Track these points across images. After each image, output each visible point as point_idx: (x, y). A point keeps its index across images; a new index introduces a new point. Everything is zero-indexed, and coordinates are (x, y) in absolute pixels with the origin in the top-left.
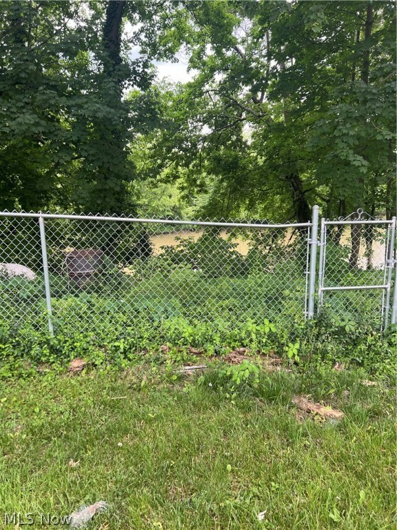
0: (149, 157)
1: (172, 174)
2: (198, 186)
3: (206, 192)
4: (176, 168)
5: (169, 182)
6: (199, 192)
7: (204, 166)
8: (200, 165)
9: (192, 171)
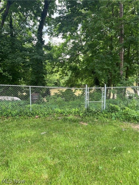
0: (50, 65)
1: (57, 70)
2: (65, 74)
3: (68, 76)
4: (58, 68)
5: (56, 72)
6: (65, 76)
7: (67, 68)
8: (66, 67)
9: (63, 69)
